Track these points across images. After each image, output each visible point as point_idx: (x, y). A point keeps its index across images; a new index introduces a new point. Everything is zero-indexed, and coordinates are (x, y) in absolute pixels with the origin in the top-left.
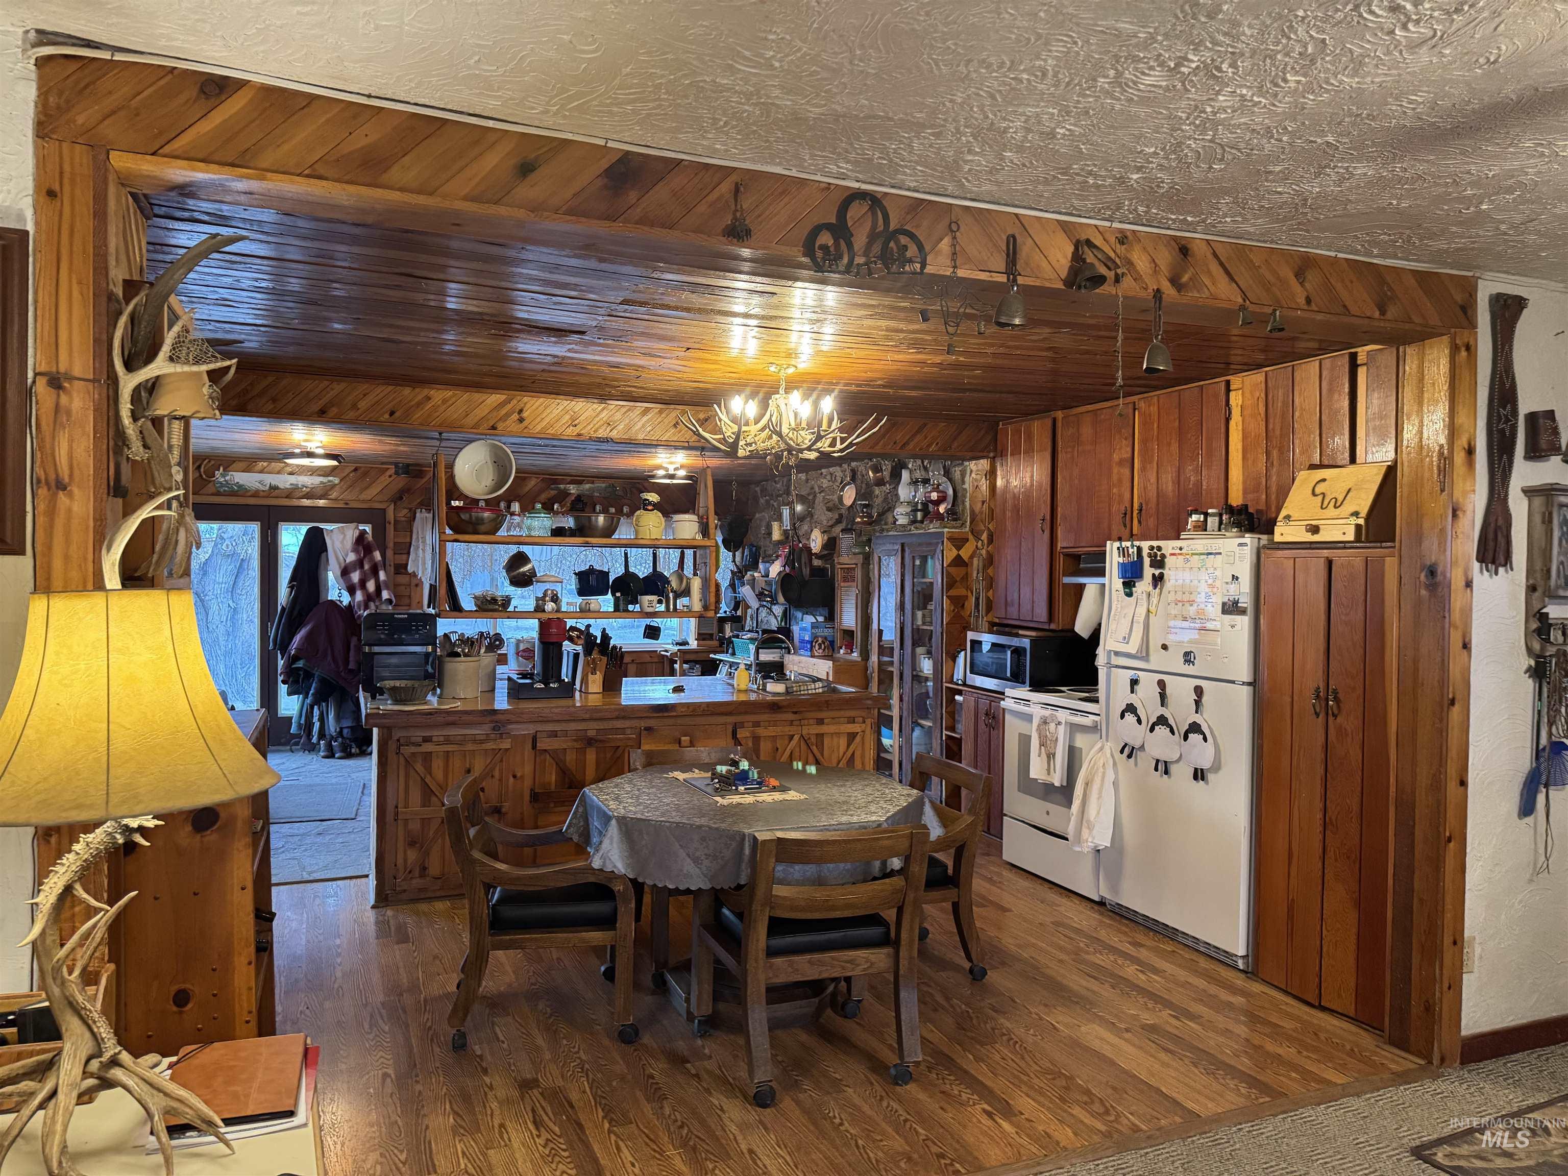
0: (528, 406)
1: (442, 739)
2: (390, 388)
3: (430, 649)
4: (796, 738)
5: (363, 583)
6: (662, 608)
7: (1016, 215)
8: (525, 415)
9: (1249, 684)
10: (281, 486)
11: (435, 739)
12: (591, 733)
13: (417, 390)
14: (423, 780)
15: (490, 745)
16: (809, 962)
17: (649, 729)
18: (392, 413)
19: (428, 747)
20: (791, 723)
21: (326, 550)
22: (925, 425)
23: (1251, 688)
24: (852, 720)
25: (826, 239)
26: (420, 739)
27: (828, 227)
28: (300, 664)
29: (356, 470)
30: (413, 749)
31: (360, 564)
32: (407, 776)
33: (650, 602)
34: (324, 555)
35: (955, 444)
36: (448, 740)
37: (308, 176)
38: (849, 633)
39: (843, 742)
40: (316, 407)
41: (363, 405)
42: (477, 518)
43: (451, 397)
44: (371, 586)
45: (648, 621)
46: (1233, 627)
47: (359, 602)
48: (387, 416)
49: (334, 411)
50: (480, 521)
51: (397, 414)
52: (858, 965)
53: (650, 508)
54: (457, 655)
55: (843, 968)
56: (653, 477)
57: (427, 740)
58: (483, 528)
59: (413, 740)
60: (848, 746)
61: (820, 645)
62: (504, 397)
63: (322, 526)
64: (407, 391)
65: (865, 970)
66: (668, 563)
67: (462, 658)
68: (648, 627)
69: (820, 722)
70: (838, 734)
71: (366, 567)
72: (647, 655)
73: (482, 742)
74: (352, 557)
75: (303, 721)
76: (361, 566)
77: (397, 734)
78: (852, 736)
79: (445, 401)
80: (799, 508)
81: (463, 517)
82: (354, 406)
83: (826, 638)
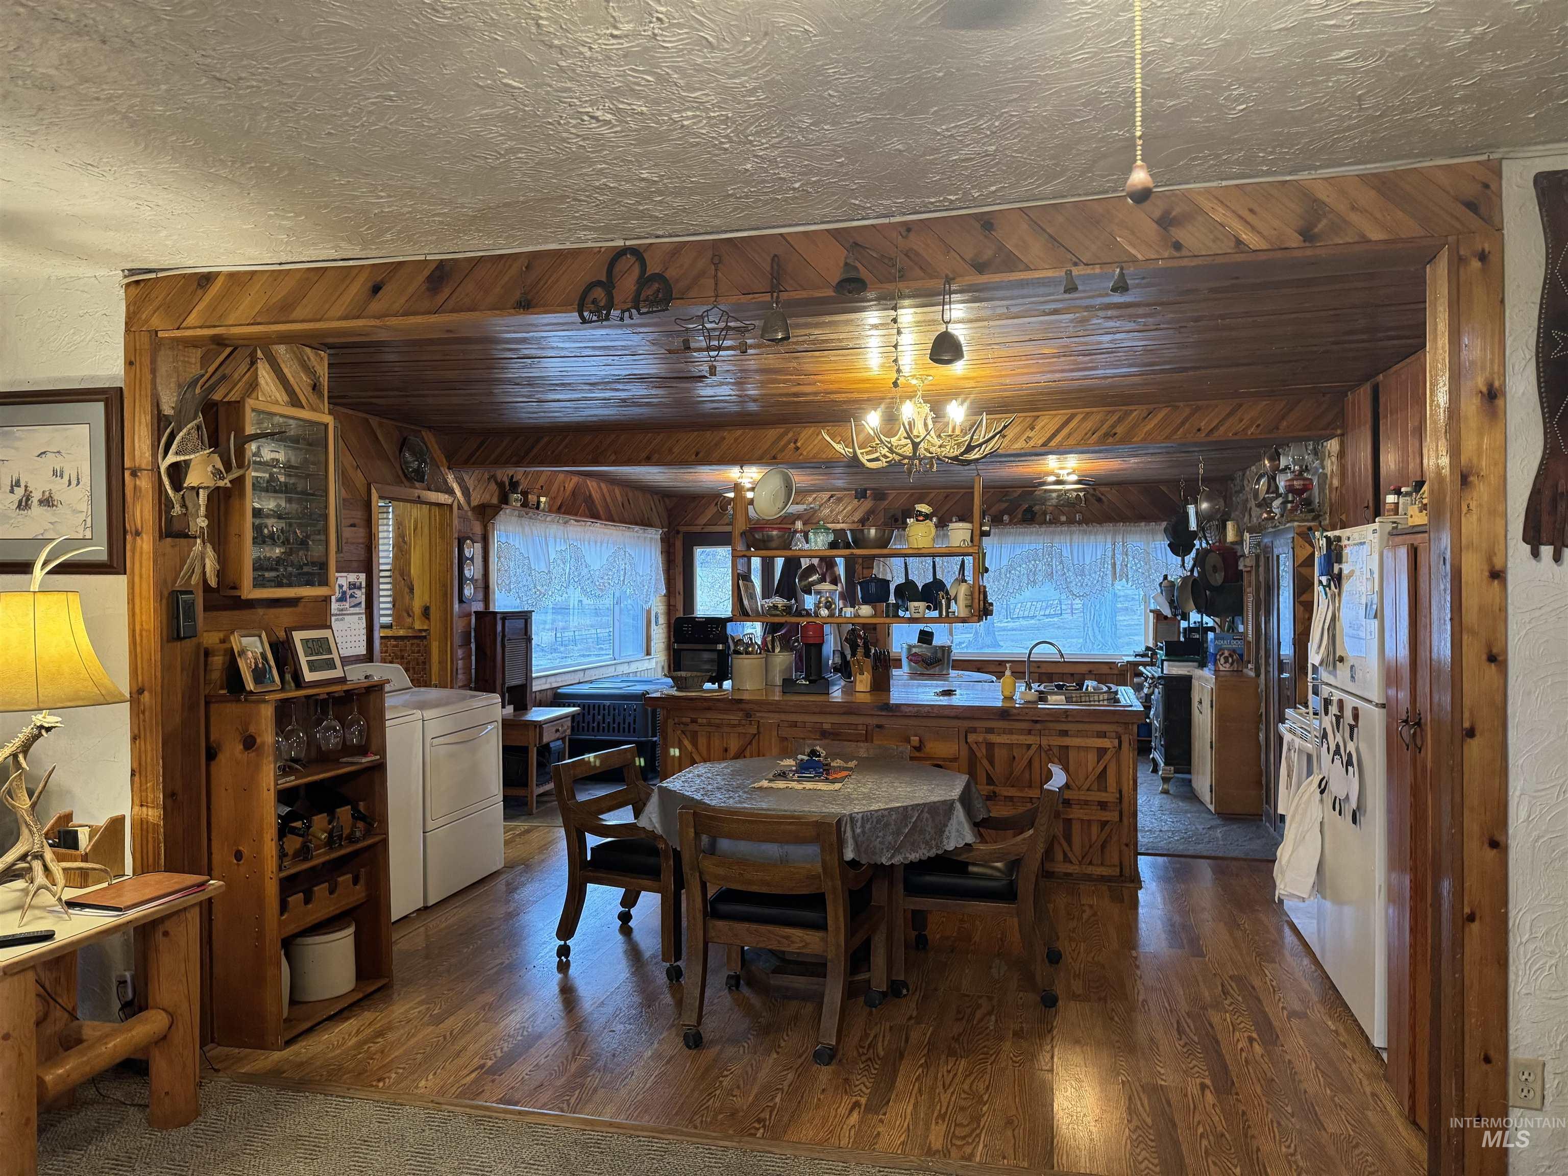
0: (802, 435)
1: (705, 721)
2: (696, 433)
3: (720, 647)
4: (1034, 748)
6: (935, 614)
7: (781, 235)
8: (799, 444)
9: (1383, 706)
11: (700, 721)
12: (826, 726)
13: (715, 433)
14: (691, 754)
15: (741, 730)
16: (748, 930)
17: (879, 726)
18: (697, 455)
19: (694, 727)
20: (1029, 732)
23: (1384, 711)
24: (1102, 735)
26: (689, 720)
33: (916, 608)
39: (1092, 757)
40: (644, 455)
41: (676, 450)
42: (768, 536)
43: (741, 435)
45: (921, 626)
48: (694, 457)
49: (656, 456)
50: (770, 539)
51: (700, 455)
52: (793, 942)
53: (921, 518)
55: (779, 942)
56: (1044, 483)
57: (694, 721)
58: (773, 544)
61: (1226, 659)
62: (782, 430)
64: (708, 433)
65: (799, 948)
67: (744, 656)
68: (922, 633)
69: (1064, 733)
70: (1086, 749)
73: (734, 726)
77: (672, 715)
78: (1102, 752)
80: (1205, 506)
81: (757, 536)
82: (670, 450)
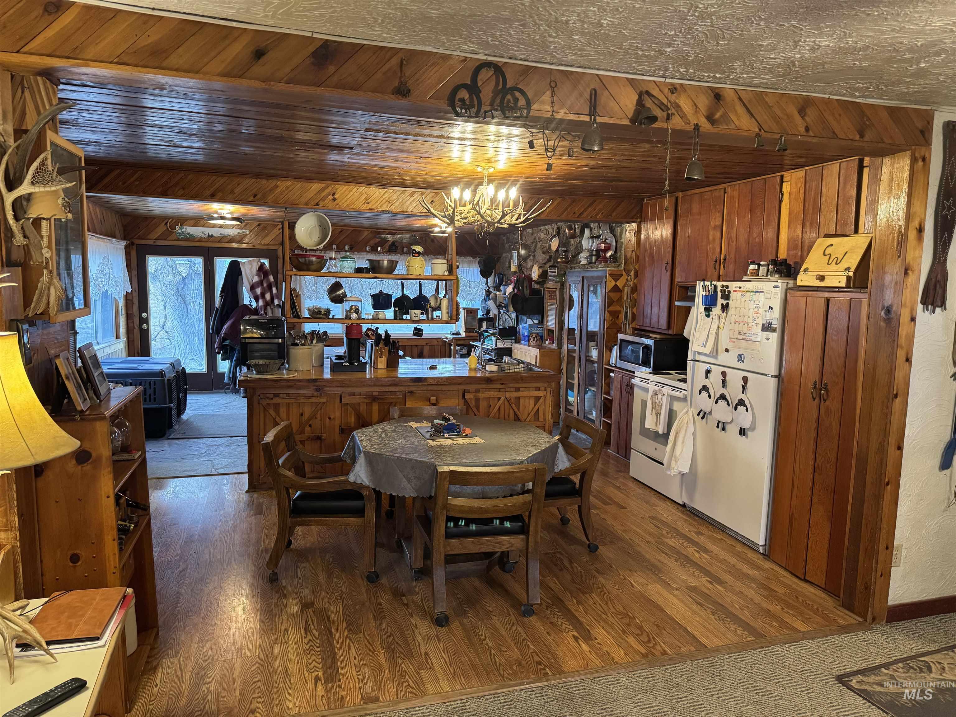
0: (338, 190)
1: (285, 395)
2: (254, 180)
3: (280, 341)
4: (502, 399)
5: (263, 295)
6: (424, 317)
7: (597, 75)
8: (336, 196)
9: (775, 377)
10: (215, 235)
11: (281, 395)
12: (375, 394)
13: (270, 181)
14: (274, 419)
15: (313, 400)
16: (473, 542)
17: (411, 392)
18: (255, 196)
19: (277, 400)
20: (499, 390)
21: (241, 274)
22: (595, 201)
23: (777, 379)
24: (538, 389)
25: (464, 94)
26: (272, 395)
27: (465, 86)
28: (227, 342)
29: (259, 225)
30: (268, 401)
31: (261, 283)
32: (265, 416)
33: (416, 314)
34: (240, 277)
35: (615, 214)
36: (289, 396)
37: (117, 63)
38: (551, 331)
39: (532, 402)
40: (208, 193)
41: (237, 191)
42: (309, 261)
43: (291, 186)
44: (268, 296)
45: (415, 326)
46: (767, 339)
47: (261, 306)
48: (252, 198)
49: (220, 194)
50: (311, 263)
51: (258, 196)
52: (503, 545)
53: (416, 255)
54: (297, 345)
55: (494, 546)
56: (432, 232)
57: (276, 396)
58: (313, 267)
59: (268, 395)
60: (535, 405)
61: (534, 338)
62: (323, 185)
63: (240, 260)
64: (264, 181)
65: (507, 548)
66: (428, 290)
67: (300, 347)
68: (416, 329)
69: (518, 390)
70: (530, 397)
71: (265, 285)
72: (434, 340)
73: (309, 398)
74: (256, 279)
75: (231, 376)
76: (262, 285)
77: (258, 392)
78: (537, 399)
79: (287, 188)
80: (523, 252)
81: (300, 260)
82: (232, 192)
83: (538, 334)
